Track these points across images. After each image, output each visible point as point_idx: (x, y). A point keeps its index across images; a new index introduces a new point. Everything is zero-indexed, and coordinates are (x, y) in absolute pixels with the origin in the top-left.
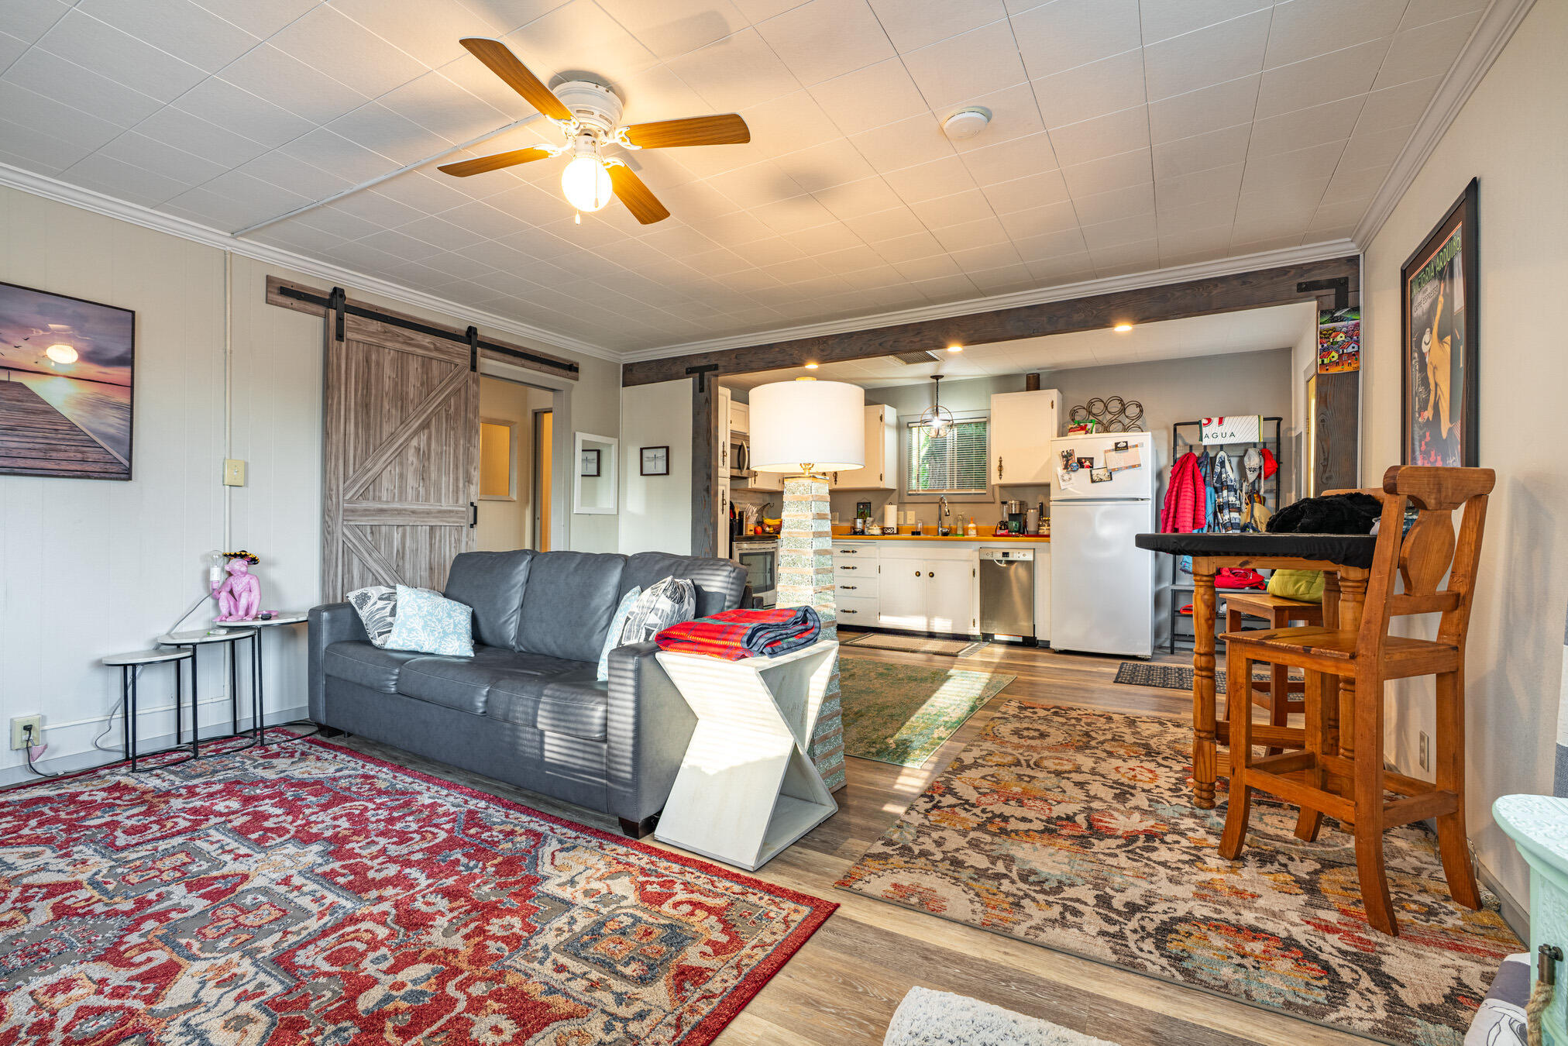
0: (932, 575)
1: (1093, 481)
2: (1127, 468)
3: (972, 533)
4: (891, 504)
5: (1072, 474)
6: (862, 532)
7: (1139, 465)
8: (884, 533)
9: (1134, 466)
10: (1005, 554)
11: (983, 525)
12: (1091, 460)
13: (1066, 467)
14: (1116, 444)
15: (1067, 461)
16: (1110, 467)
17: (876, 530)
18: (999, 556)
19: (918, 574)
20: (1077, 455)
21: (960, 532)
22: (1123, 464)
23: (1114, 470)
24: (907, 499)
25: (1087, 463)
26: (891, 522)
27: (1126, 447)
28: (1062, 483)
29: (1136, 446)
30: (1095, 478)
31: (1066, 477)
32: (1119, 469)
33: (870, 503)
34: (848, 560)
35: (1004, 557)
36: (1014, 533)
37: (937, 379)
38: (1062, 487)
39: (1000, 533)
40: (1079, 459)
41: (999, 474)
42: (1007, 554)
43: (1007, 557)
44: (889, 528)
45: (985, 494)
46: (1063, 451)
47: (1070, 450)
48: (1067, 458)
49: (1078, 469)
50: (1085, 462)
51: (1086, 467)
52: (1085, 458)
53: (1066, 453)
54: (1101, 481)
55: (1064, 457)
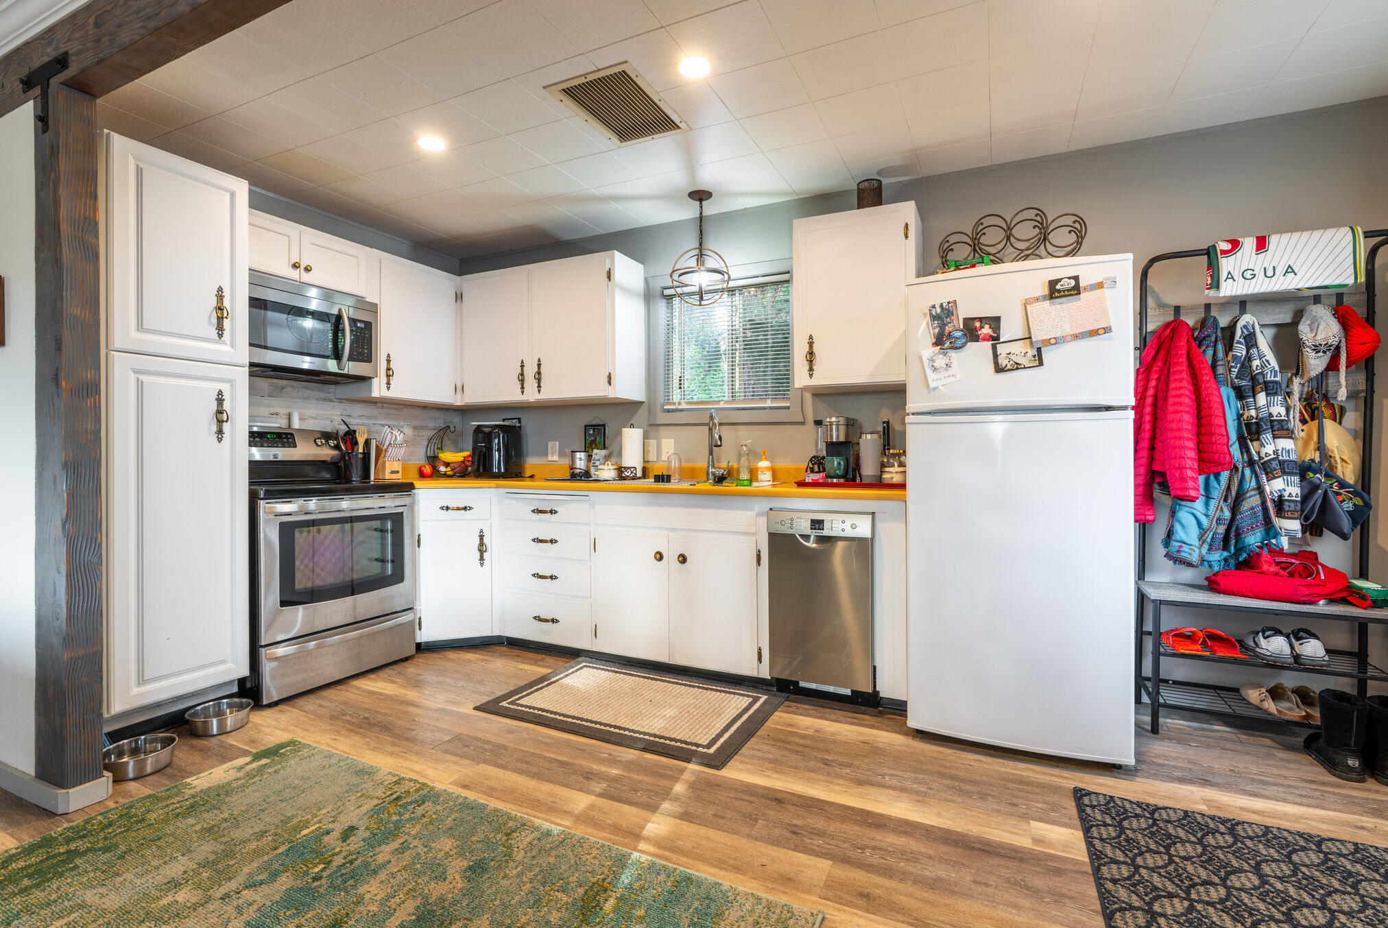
0: (683, 559)
1: (999, 369)
2: (1076, 337)
3: (765, 479)
4: (632, 426)
5: (953, 354)
6: (586, 476)
7: (1107, 330)
8: (621, 478)
9: (1094, 333)
10: (817, 524)
11: (784, 464)
12: (995, 322)
13: (939, 341)
14: (1053, 284)
15: (942, 326)
16: (1038, 336)
17: (607, 472)
18: (803, 526)
19: (659, 557)
20: (963, 313)
21: (744, 475)
22: (1068, 330)
23: (1047, 342)
24: (662, 418)
25: (987, 330)
26: (632, 456)
27: (1076, 290)
28: (931, 375)
29: (1100, 285)
30: (1003, 361)
31: (940, 361)
32: (1058, 341)
33: (604, 426)
34: (545, 527)
35: (815, 529)
36: (835, 481)
37: (701, 200)
38: (932, 385)
39: (810, 481)
40: (968, 322)
41: (808, 368)
42: (821, 522)
43: (819, 529)
44: (629, 468)
45: (788, 408)
46: (934, 307)
47: (949, 303)
48: (943, 321)
49: (966, 343)
50: (982, 327)
51: (984, 340)
52: (980, 319)
53: (939, 310)
54: (1017, 369)
55: (934, 318)
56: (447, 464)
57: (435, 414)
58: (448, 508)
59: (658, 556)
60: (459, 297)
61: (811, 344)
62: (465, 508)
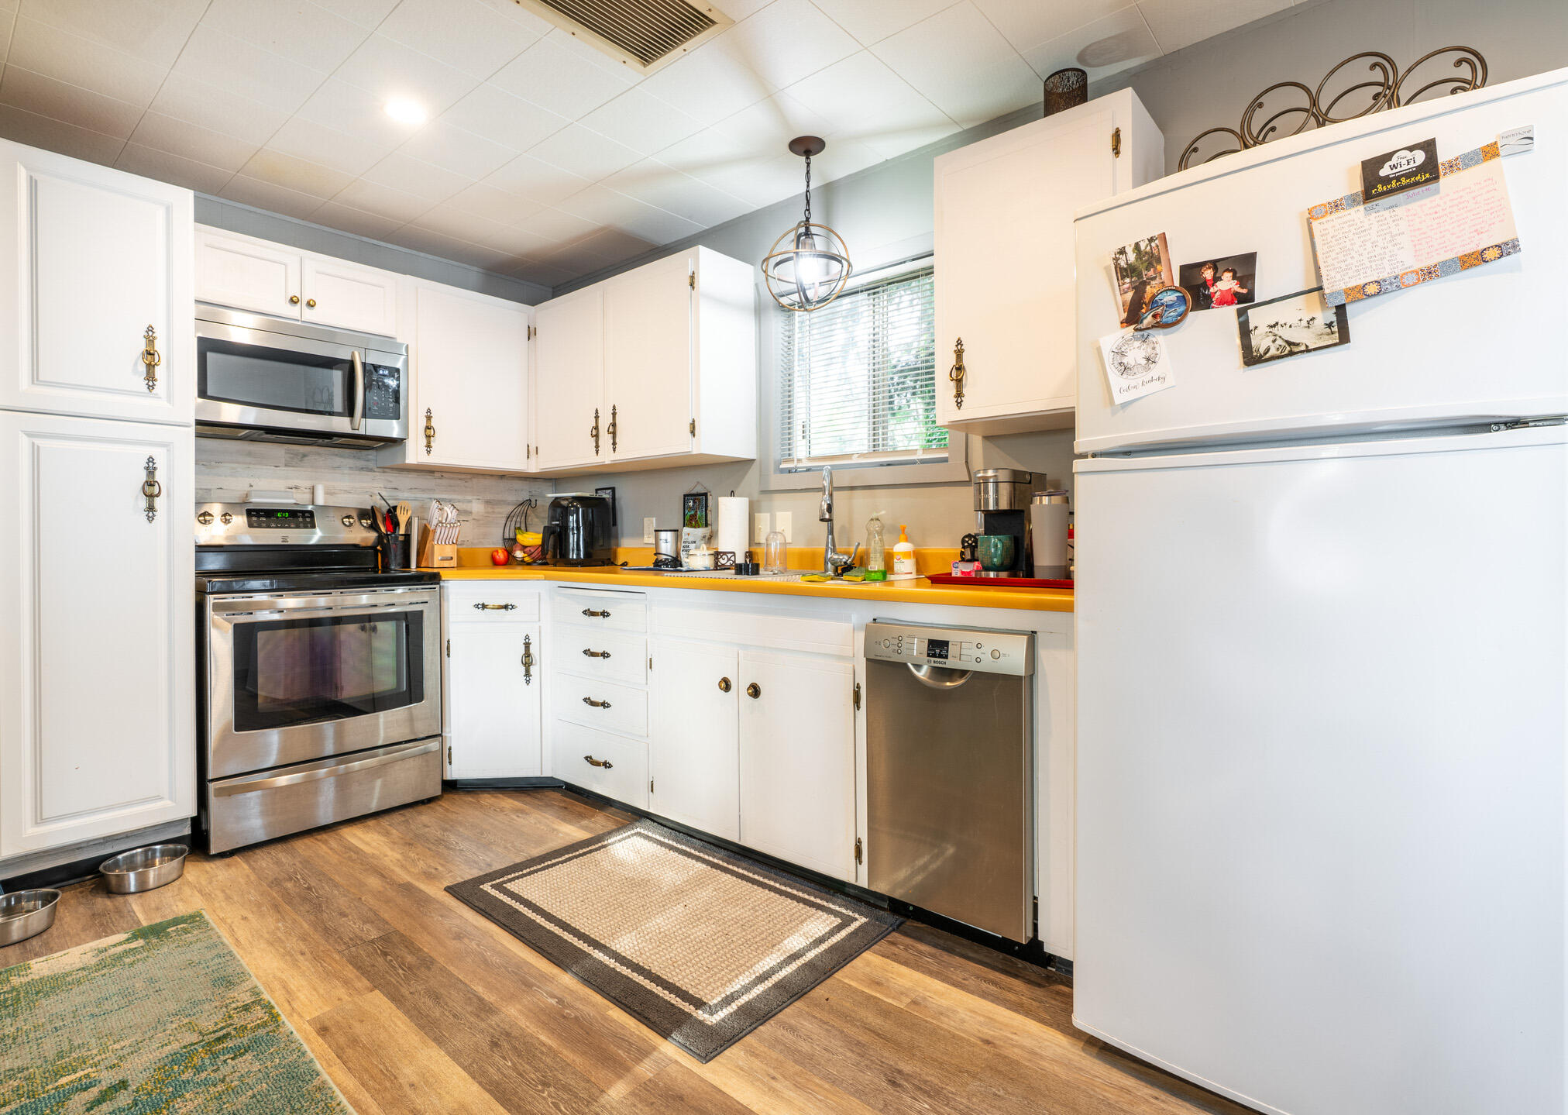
0: (755, 691)
1: (1252, 358)
2: (1429, 274)
3: (904, 571)
4: (733, 494)
5: (1160, 337)
6: (675, 563)
7: (1506, 249)
8: (718, 567)
9: (1474, 259)
10: (938, 648)
11: (935, 545)
12: (1244, 266)
13: (1133, 316)
14: (1371, 168)
15: (1139, 289)
16: (1336, 282)
17: (700, 559)
18: (917, 648)
19: (726, 685)
20: (1179, 256)
21: (876, 565)
22: (1410, 261)
23: (1360, 293)
24: (777, 481)
25: (1227, 283)
26: (732, 538)
27: (1429, 171)
28: (1116, 380)
29: (1490, 152)
30: (1261, 341)
31: (1136, 354)
32: (1382, 288)
33: (705, 495)
34: (596, 634)
35: (934, 656)
36: (992, 575)
37: (808, 153)
38: (1119, 399)
39: (959, 575)
40: (1189, 271)
41: (954, 392)
42: (945, 644)
43: (941, 656)
44: (725, 553)
45: (945, 460)
46: (1122, 251)
47: (1151, 240)
48: (1140, 275)
49: (1183, 316)
50: (1217, 279)
51: (1222, 302)
52: (1214, 264)
53: (1132, 257)
54: (1291, 354)
55: (1124, 272)
56: (524, 548)
57: (518, 484)
58: (484, 606)
59: (723, 685)
60: (531, 333)
61: (959, 354)
62: (506, 607)
